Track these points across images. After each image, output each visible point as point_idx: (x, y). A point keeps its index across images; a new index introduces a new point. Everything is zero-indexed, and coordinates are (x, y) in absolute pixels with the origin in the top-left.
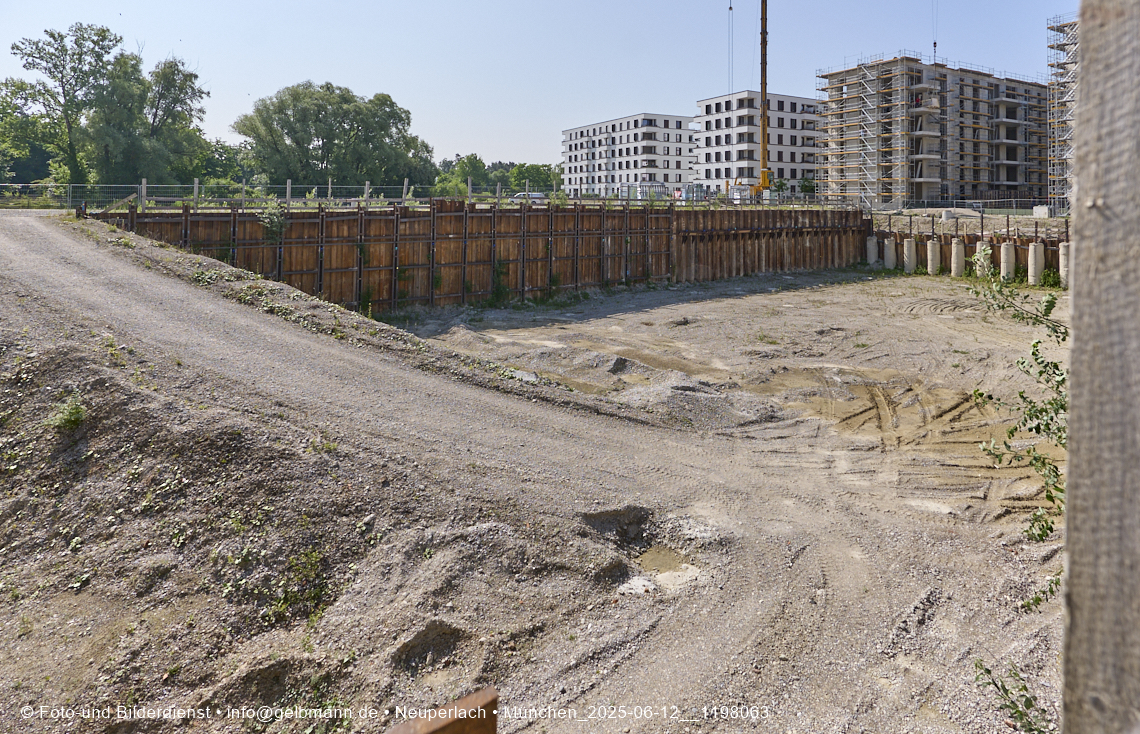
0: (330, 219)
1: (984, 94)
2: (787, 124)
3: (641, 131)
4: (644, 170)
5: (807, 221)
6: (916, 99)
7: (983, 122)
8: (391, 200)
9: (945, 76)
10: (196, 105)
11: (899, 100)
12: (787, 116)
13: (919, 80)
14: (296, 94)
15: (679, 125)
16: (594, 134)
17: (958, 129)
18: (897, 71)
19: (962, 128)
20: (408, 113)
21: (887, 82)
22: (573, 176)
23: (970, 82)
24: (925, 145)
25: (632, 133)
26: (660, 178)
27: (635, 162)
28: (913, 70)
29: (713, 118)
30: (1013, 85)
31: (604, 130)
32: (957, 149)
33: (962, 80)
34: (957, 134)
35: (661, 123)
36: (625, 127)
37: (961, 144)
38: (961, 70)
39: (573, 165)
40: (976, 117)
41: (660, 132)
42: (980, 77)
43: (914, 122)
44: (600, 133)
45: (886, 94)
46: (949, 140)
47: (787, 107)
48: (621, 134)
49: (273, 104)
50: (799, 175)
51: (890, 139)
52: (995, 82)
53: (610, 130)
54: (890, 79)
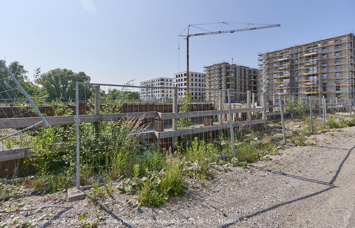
0: (44, 109)
1: (247, 73)
2: (198, 80)
3: (160, 82)
4: (161, 93)
5: (196, 107)
6: (228, 74)
7: (247, 80)
8: (65, 103)
9: (236, 68)
10: (24, 75)
11: (223, 74)
12: (198, 78)
13: (229, 69)
14: (54, 72)
15: (171, 81)
16: (148, 83)
17: (240, 82)
18: (223, 66)
19: (241, 82)
20: (90, 77)
21: (220, 69)
22: (143, 95)
23: (243, 69)
24: (231, 86)
25: (157, 83)
26: (165, 95)
27: (159, 91)
28: (227, 66)
29: (178, 79)
30: (255, 70)
31: (150, 82)
32: (240, 87)
33: (241, 69)
34: (240, 83)
35: (165, 80)
36: (156, 81)
37: (241, 86)
38: (240, 66)
39: (143, 92)
40: (245, 79)
41: (165, 82)
42: (246, 68)
43: (228, 80)
44: (150, 83)
45: (220, 72)
46: (237, 85)
47: (198, 76)
48: (155, 83)
49: (47, 75)
50: (201, 94)
51: (221, 84)
52: (250, 69)
53: (152, 82)
54: (221, 68)
